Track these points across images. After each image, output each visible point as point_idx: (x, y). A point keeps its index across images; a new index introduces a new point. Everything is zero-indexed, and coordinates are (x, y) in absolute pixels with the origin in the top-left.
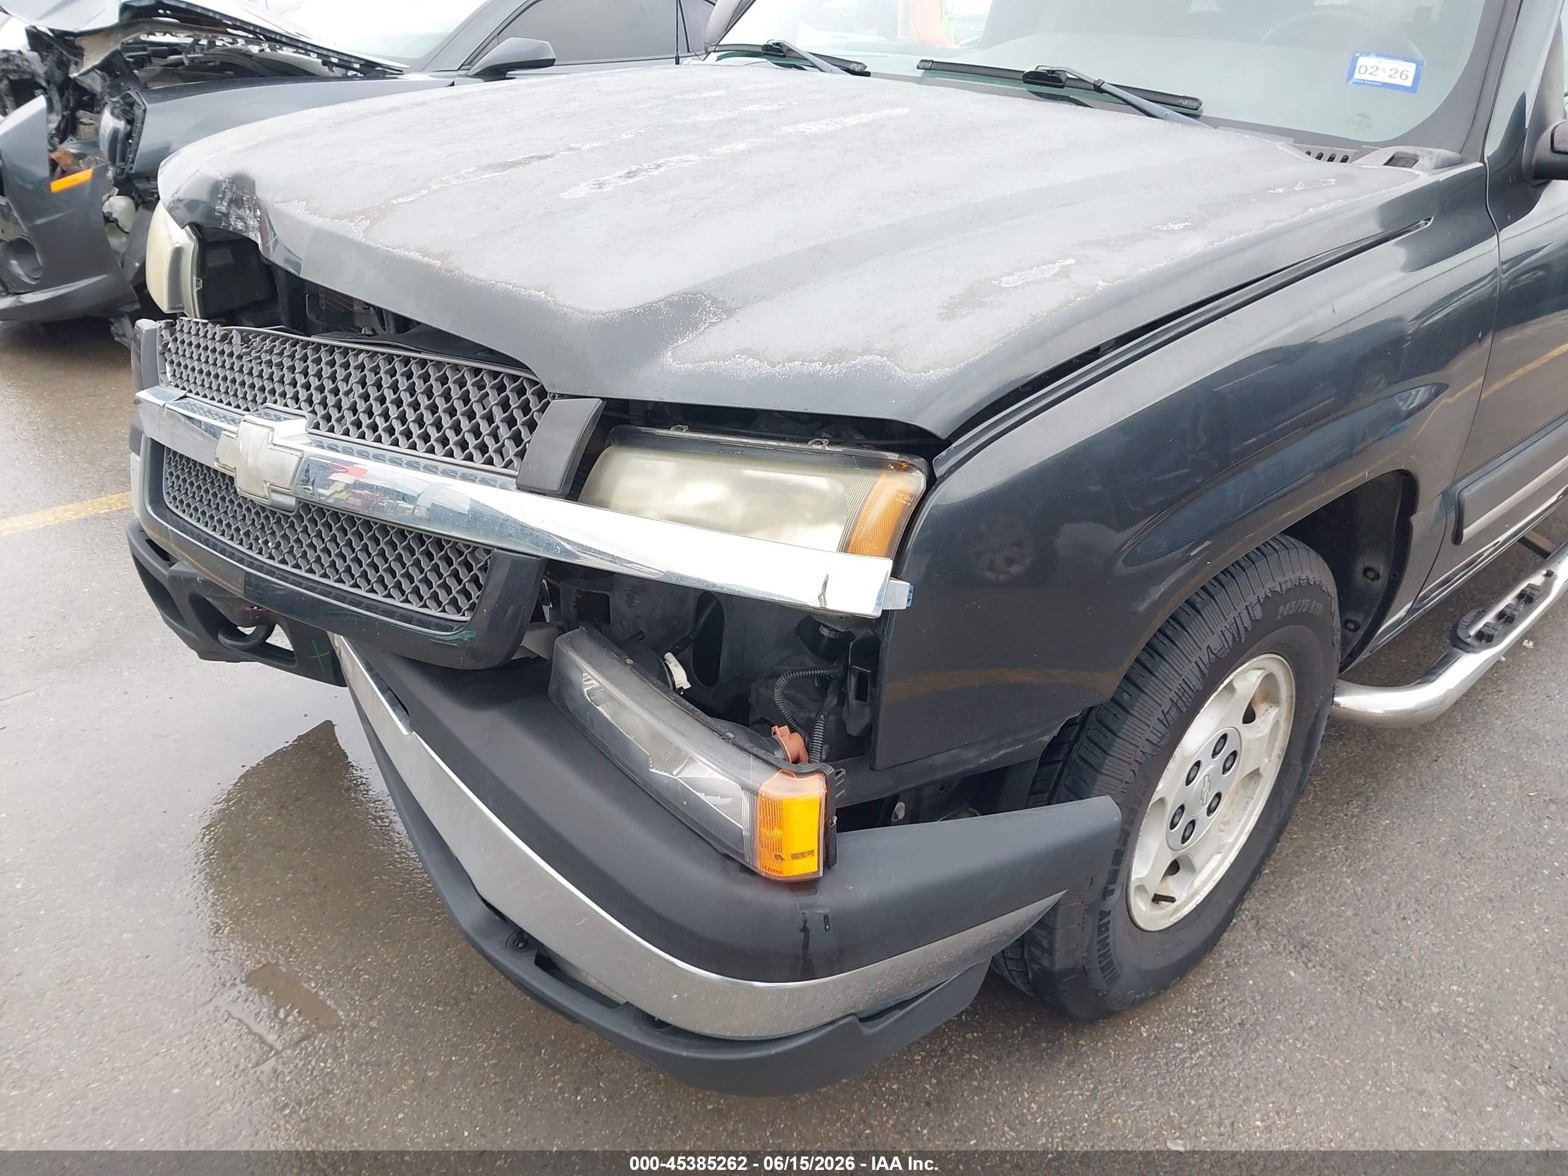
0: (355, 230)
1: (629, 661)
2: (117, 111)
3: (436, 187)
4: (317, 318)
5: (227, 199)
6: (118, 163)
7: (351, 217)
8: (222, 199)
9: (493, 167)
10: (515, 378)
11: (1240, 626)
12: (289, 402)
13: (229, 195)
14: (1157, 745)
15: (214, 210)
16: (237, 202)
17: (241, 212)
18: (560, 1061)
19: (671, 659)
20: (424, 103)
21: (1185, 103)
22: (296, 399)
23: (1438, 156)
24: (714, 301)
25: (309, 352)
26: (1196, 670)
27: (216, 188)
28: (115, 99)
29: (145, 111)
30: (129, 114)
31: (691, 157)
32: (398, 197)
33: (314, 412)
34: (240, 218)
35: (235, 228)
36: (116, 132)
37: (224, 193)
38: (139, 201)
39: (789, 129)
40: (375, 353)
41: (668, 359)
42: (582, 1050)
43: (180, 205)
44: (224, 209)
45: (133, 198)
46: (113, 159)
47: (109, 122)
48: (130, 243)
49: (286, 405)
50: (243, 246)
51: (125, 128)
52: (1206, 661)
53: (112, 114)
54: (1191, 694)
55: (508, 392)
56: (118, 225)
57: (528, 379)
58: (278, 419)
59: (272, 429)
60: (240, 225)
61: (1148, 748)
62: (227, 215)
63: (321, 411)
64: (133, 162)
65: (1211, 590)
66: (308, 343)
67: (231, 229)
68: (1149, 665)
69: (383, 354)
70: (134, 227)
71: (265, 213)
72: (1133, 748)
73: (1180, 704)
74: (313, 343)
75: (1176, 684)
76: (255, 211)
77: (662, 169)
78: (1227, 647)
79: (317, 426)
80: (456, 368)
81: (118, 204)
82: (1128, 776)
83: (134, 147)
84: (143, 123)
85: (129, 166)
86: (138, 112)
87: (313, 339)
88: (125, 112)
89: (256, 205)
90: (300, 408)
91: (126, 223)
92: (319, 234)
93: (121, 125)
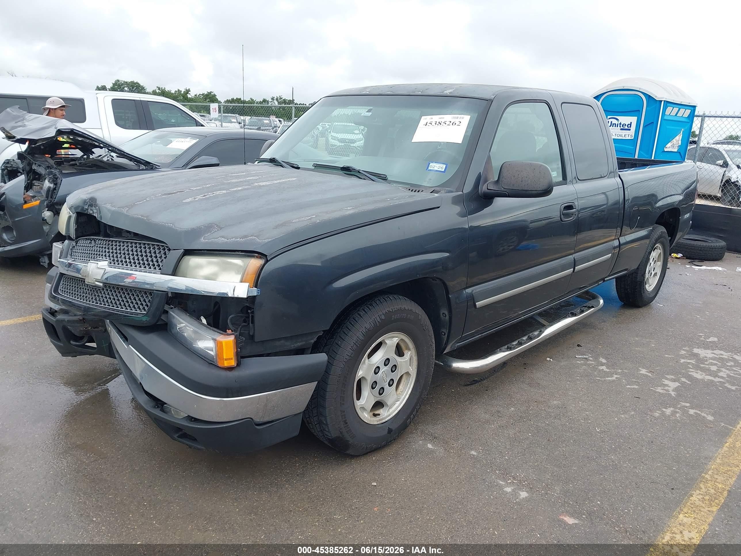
0: (125, 211)
1: (188, 314)
2: (51, 181)
3: (148, 199)
4: (110, 232)
5: (88, 205)
6: (49, 199)
7: (123, 208)
8: (86, 205)
9: (165, 194)
10: (163, 246)
11: (377, 321)
12: (103, 257)
13: (89, 203)
14: (350, 356)
15: (84, 208)
16: (91, 205)
17: (92, 208)
18: (179, 465)
19: (202, 318)
20: (153, 177)
21: (382, 176)
22: (105, 256)
23: (447, 190)
24: (217, 226)
25: (110, 243)
26: (361, 334)
27: (85, 202)
28: (51, 176)
29: (62, 180)
30: (55, 181)
31: (224, 191)
32: (137, 202)
33: (110, 259)
34: (91, 210)
35: (90, 213)
36: (49, 188)
37: (87, 203)
38: (56, 213)
39: (256, 184)
40: (128, 242)
41: (202, 239)
42: (187, 463)
43: (73, 208)
44: (87, 208)
45: (53, 212)
46: (47, 197)
47: (47, 184)
48: (51, 228)
49: (103, 258)
50: (91, 218)
51: (53, 186)
52: (365, 331)
53: (49, 181)
54: (360, 341)
55: (161, 250)
56: (46, 222)
57: (166, 246)
58: (100, 261)
59: (98, 264)
60: (91, 212)
61: (347, 357)
62: (87, 209)
63: (112, 259)
64: (55, 198)
65: (366, 311)
66: (110, 240)
67: (88, 213)
68: (346, 333)
69: (130, 242)
70: (52, 223)
71: (99, 208)
72: (343, 357)
73: (357, 344)
74: (111, 240)
75: (355, 338)
76: (96, 207)
77: (214, 194)
78: (372, 327)
79: (111, 263)
80: (148, 244)
81: (47, 214)
82: (342, 366)
83: (56, 193)
84: (60, 185)
85: (53, 200)
86: (59, 181)
87: (111, 239)
88: (53, 181)
89: (96, 206)
90: (106, 258)
91: (50, 221)
92: (113, 213)
93: (52, 186)
